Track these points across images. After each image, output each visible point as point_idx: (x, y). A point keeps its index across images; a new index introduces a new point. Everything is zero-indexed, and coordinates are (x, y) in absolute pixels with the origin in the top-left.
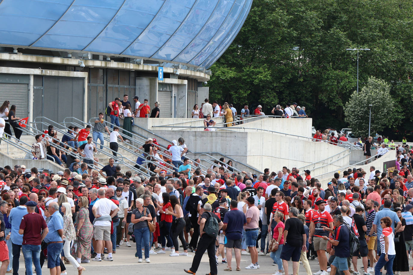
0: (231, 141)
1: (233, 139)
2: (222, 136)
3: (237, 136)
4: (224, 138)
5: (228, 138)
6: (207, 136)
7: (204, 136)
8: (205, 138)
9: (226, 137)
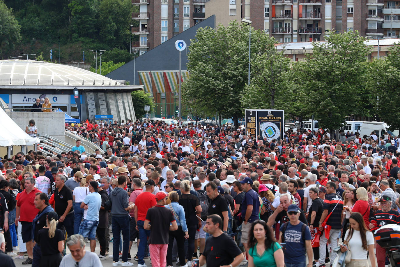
0: (48, 121)
1: (50, 119)
2: (39, 117)
3: (54, 116)
4: (41, 119)
5: (45, 119)
6: (23, 117)
7: (20, 117)
8: (21, 119)
9: (43, 117)
